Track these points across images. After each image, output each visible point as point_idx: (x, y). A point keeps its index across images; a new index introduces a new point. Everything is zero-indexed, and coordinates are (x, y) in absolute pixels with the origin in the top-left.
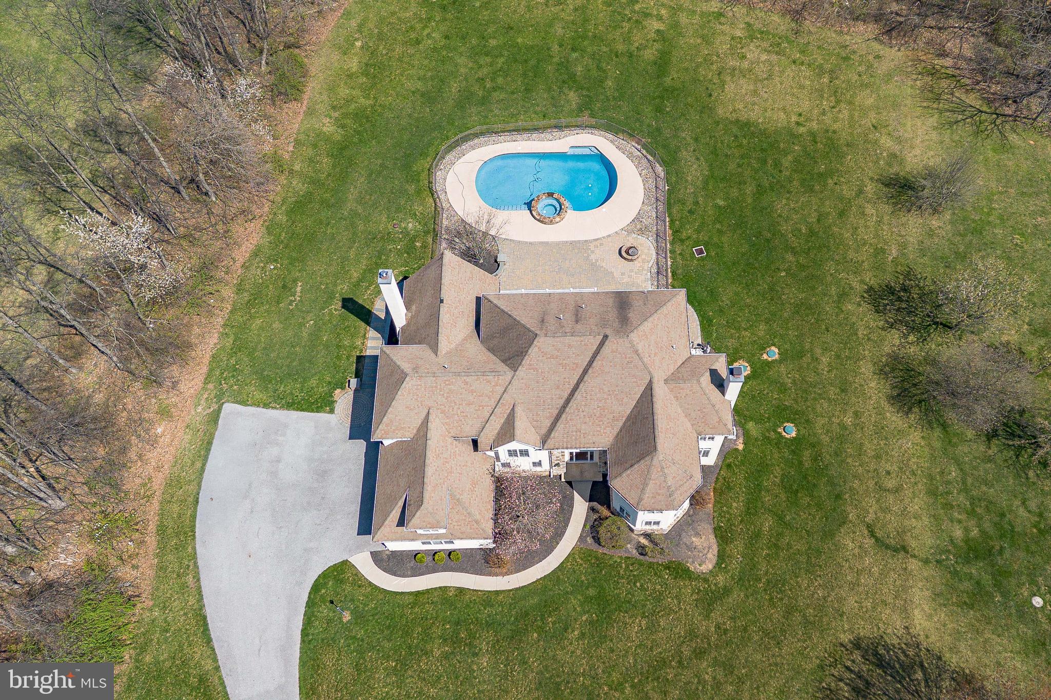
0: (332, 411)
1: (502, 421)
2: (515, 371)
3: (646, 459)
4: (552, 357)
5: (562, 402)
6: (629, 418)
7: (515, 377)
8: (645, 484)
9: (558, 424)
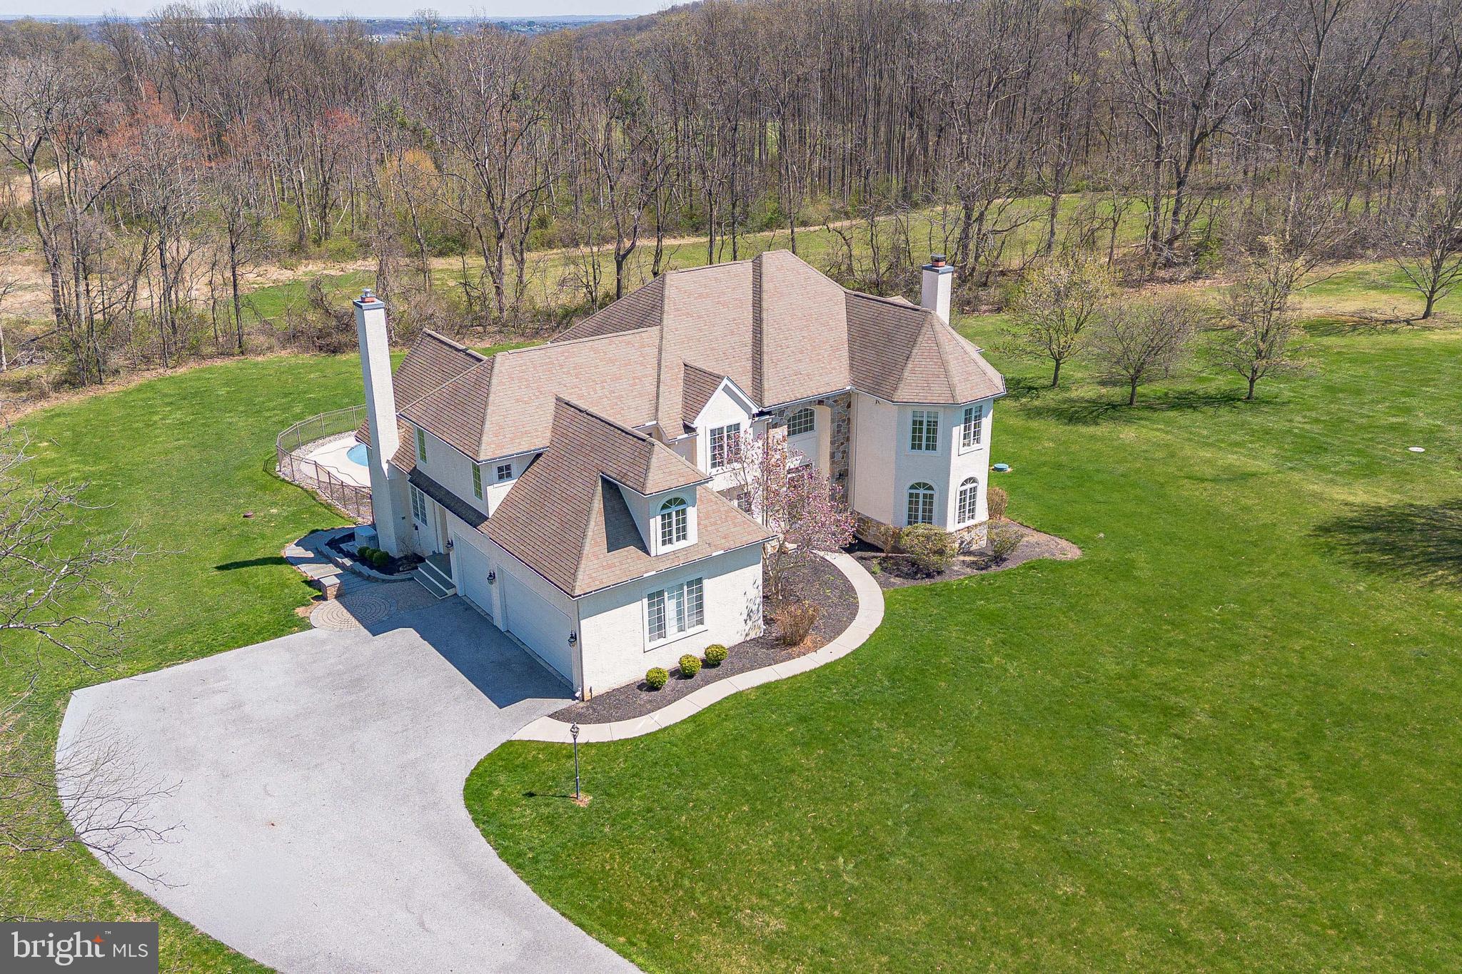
0: (310, 627)
1: (680, 389)
2: (660, 322)
3: (923, 331)
4: (701, 296)
5: (748, 350)
6: (851, 341)
7: (665, 329)
8: (943, 364)
9: (765, 369)
